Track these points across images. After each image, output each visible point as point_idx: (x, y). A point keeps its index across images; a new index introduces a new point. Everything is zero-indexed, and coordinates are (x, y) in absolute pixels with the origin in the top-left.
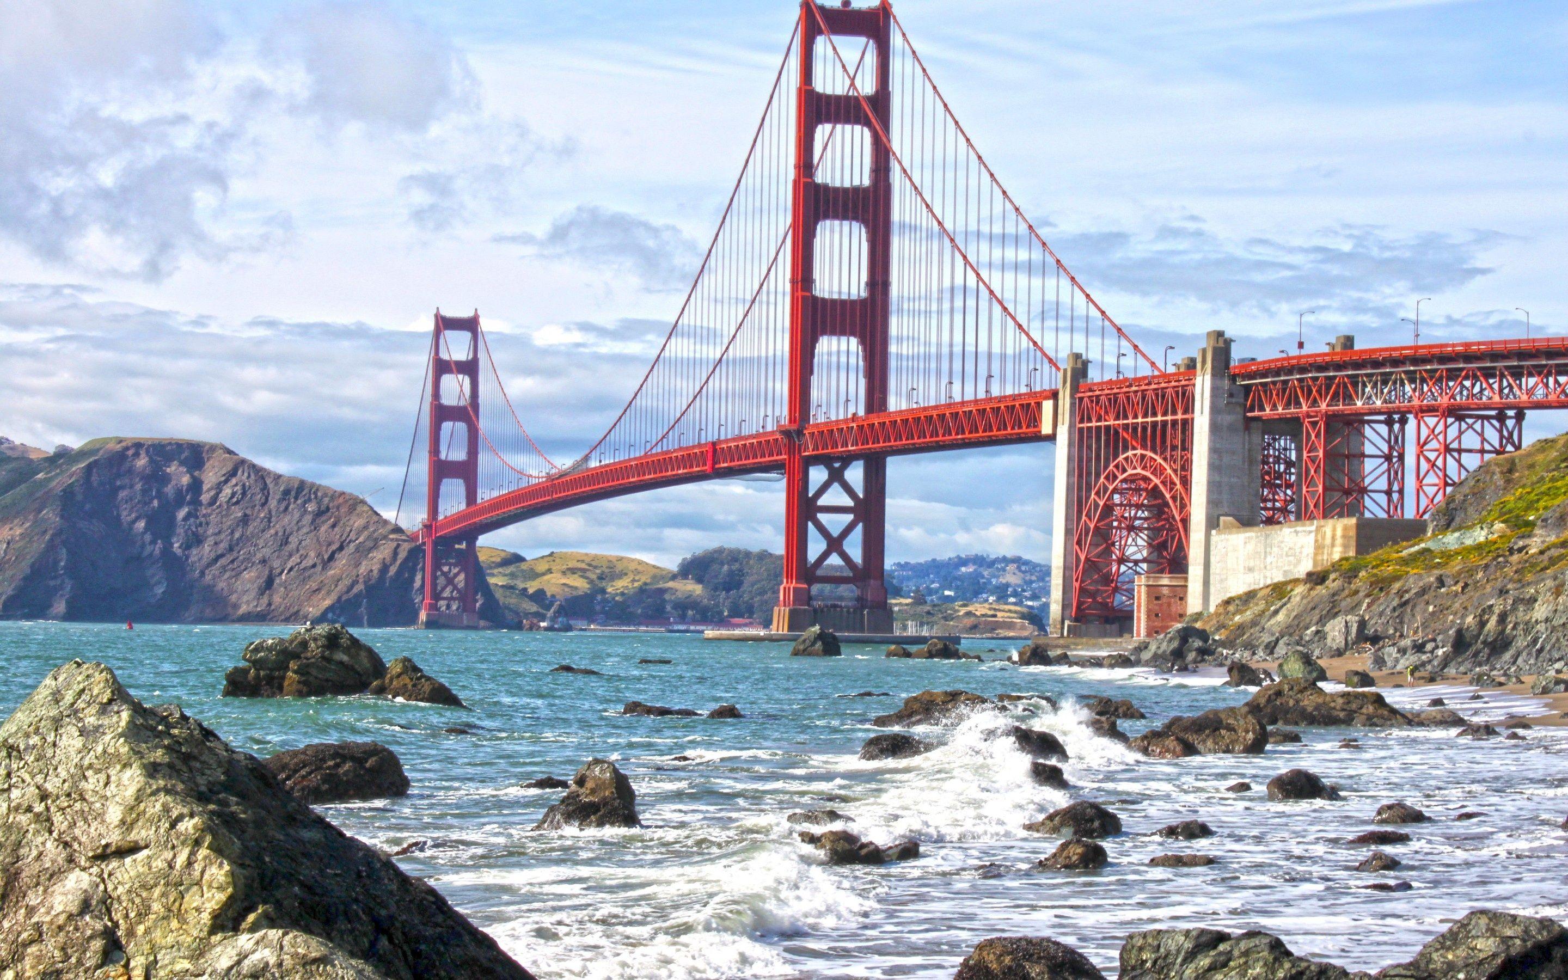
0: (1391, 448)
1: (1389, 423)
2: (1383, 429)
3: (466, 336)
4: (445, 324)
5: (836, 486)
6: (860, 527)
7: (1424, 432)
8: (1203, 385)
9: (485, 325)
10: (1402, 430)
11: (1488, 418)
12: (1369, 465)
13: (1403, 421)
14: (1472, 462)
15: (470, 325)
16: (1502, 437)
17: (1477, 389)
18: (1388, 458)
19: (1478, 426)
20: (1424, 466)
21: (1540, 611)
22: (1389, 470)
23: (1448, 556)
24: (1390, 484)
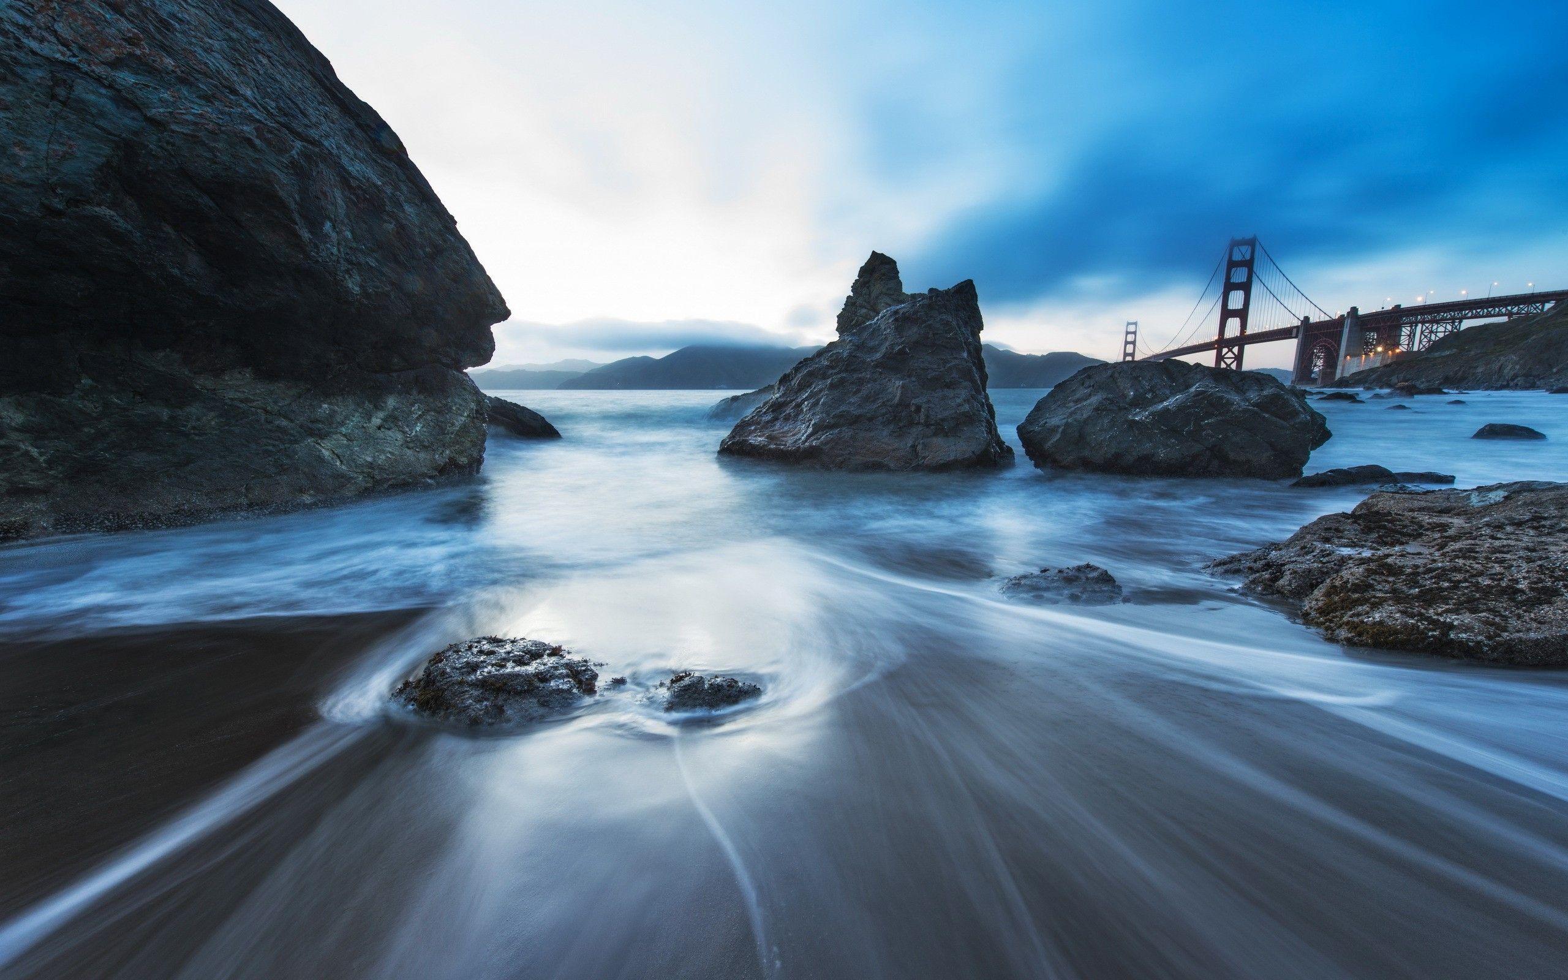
0: (1411, 333)
1: (1411, 327)
2: (1409, 328)
3: (1134, 326)
4: (1129, 324)
5: (1230, 352)
6: (1236, 362)
7: (1424, 328)
8: (1348, 323)
9: (1138, 324)
10: (1416, 328)
11: (1448, 323)
12: (1402, 338)
13: (1416, 326)
14: (1441, 335)
15: (1135, 324)
16: (1452, 327)
17: (1445, 315)
18: (1409, 336)
19: (1444, 325)
20: (1423, 337)
21: (1480, 370)
22: (1409, 339)
23: (1435, 359)
24: (1409, 342)
